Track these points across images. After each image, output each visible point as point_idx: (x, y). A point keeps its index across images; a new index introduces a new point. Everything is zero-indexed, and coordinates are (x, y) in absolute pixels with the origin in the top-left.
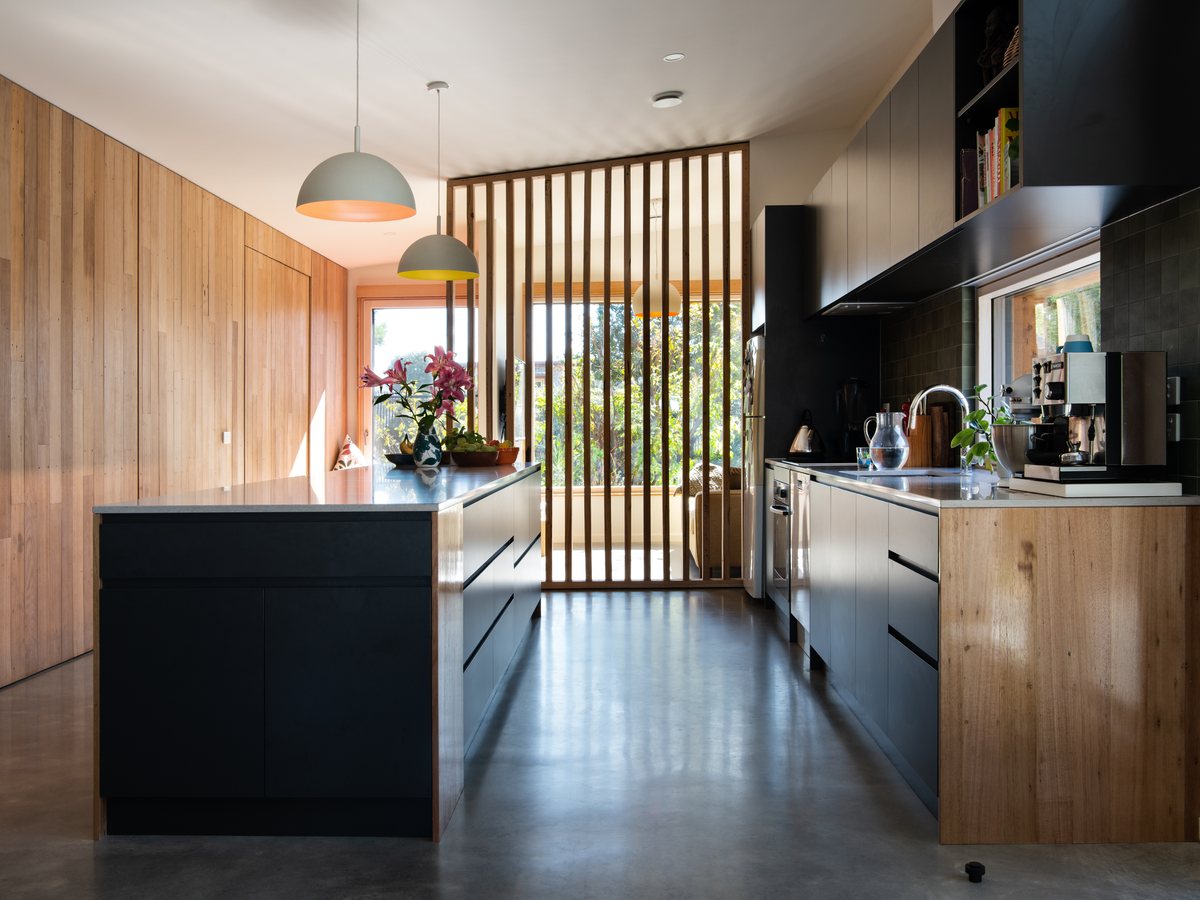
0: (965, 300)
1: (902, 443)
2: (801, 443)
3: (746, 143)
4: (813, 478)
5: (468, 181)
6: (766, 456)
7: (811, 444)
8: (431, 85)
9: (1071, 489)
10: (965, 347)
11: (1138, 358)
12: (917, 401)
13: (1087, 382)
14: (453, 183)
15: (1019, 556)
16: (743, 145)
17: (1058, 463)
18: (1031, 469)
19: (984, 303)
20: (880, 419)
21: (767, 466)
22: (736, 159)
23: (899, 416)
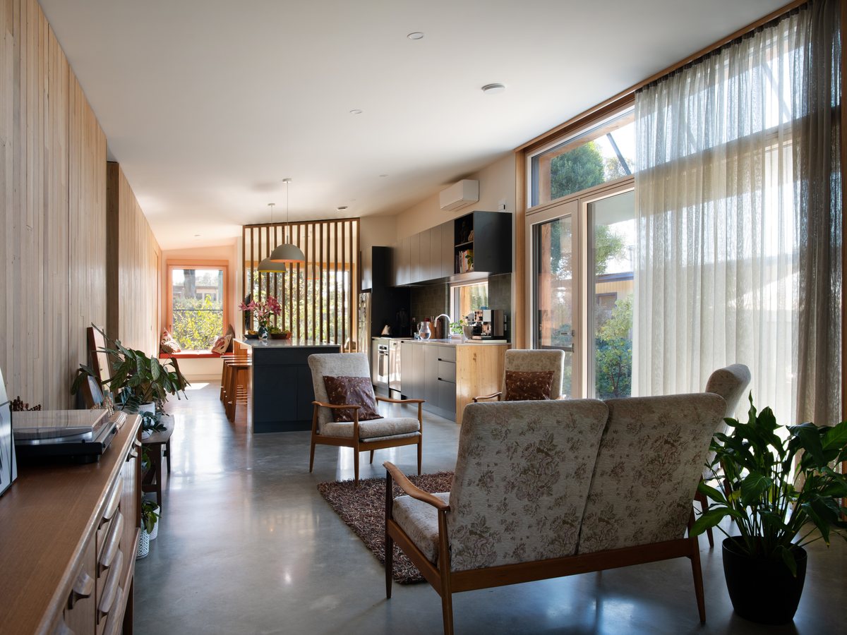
0: (446, 287)
1: (429, 331)
2: (385, 331)
3: (359, 218)
4: (402, 342)
5: (251, 226)
6: (372, 336)
7: (389, 331)
8: (269, 205)
9: (484, 341)
10: (446, 302)
11: (497, 311)
12: (437, 318)
13: (487, 317)
14: (245, 227)
15: (473, 357)
16: (358, 219)
17: (480, 335)
18: (475, 337)
19: (452, 288)
20: (422, 324)
21: (373, 339)
22: (355, 223)
23: (428, 323)
